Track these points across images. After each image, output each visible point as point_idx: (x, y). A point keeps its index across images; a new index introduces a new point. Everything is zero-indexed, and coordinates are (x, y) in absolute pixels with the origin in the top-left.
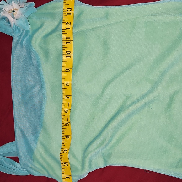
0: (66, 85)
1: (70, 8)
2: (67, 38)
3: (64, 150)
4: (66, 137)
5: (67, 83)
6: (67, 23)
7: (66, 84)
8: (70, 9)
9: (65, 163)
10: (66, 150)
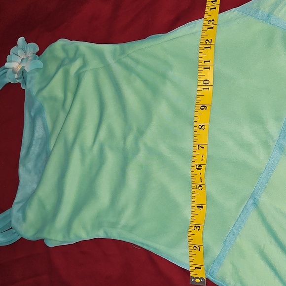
0: (200, 129)
1: (213, 20)
2: (205, 62)
3: (196, 226)
4: (198, 207)
5: (201, 125)
6: (207, 40)
7: (200, 127)
8: (213, 22)
9: (195, 246)
10: (199, 227)
